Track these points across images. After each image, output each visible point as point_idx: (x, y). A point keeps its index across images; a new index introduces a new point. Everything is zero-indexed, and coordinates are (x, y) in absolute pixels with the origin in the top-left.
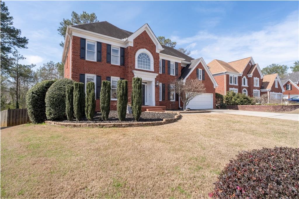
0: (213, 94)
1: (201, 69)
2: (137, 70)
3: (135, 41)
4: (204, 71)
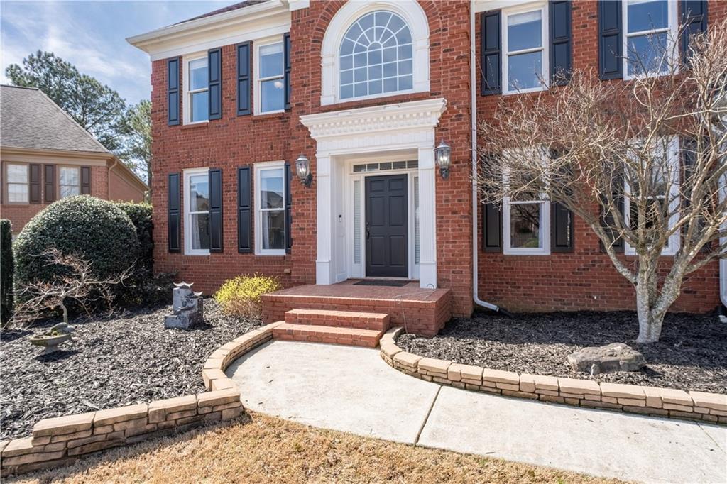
2: (328, 109)
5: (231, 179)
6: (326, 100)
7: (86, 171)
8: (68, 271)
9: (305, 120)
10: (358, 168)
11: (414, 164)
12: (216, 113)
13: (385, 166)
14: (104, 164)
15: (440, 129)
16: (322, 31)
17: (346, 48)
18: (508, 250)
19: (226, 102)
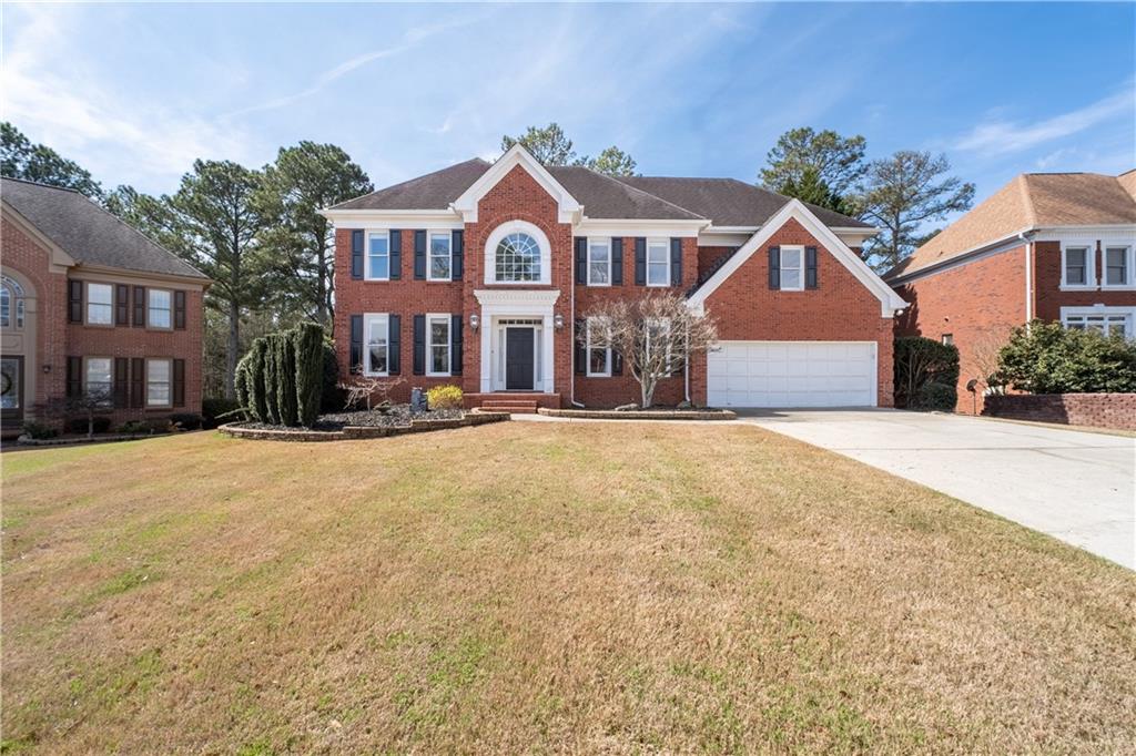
0: (876, 343)
1: (796, 244)
2: (489, 288)
3: (485, 205)
4: (814, 251)
6: (487, 282)
7: (181, 295)
9: (476, 293)
10: (502, 322)
11: (540, 322)
12: (396, 274)
13: (520, 322)
15: (556, 306)
16: (484, 237)
17: (500, 250)
18: (590, 374)
19: (405, 269)
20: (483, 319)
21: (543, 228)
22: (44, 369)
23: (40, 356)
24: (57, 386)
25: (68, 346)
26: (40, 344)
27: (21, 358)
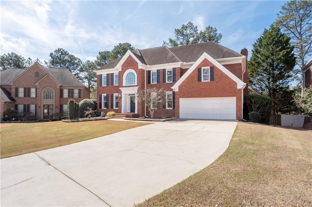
0: (235, 97)
1: (207, 66)
2: (124, 87)
3: (123, 66)
4: (213, 68)
5: (110, 96)
6: (124, 85)
7: (80, 90)
8: (89, 110)
9: (120, 88)
10: (129, 95)
11: (135, 95)
12: (108, 84)
14: (83, 88)
15: (138, 91)
16: (123, 74)
17: (127, 77)
19: (109, 83)
20: (122, 95)
21: (135, 70)
22: (56, 107)
23: (55, 105)
24: (58, 111)
25: (60, 102)
26: (55, 103)
27: (53, 105)
